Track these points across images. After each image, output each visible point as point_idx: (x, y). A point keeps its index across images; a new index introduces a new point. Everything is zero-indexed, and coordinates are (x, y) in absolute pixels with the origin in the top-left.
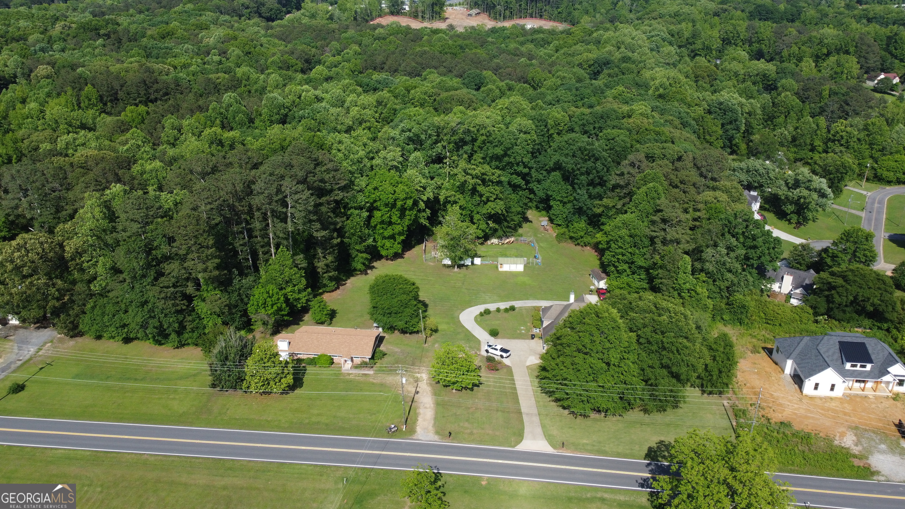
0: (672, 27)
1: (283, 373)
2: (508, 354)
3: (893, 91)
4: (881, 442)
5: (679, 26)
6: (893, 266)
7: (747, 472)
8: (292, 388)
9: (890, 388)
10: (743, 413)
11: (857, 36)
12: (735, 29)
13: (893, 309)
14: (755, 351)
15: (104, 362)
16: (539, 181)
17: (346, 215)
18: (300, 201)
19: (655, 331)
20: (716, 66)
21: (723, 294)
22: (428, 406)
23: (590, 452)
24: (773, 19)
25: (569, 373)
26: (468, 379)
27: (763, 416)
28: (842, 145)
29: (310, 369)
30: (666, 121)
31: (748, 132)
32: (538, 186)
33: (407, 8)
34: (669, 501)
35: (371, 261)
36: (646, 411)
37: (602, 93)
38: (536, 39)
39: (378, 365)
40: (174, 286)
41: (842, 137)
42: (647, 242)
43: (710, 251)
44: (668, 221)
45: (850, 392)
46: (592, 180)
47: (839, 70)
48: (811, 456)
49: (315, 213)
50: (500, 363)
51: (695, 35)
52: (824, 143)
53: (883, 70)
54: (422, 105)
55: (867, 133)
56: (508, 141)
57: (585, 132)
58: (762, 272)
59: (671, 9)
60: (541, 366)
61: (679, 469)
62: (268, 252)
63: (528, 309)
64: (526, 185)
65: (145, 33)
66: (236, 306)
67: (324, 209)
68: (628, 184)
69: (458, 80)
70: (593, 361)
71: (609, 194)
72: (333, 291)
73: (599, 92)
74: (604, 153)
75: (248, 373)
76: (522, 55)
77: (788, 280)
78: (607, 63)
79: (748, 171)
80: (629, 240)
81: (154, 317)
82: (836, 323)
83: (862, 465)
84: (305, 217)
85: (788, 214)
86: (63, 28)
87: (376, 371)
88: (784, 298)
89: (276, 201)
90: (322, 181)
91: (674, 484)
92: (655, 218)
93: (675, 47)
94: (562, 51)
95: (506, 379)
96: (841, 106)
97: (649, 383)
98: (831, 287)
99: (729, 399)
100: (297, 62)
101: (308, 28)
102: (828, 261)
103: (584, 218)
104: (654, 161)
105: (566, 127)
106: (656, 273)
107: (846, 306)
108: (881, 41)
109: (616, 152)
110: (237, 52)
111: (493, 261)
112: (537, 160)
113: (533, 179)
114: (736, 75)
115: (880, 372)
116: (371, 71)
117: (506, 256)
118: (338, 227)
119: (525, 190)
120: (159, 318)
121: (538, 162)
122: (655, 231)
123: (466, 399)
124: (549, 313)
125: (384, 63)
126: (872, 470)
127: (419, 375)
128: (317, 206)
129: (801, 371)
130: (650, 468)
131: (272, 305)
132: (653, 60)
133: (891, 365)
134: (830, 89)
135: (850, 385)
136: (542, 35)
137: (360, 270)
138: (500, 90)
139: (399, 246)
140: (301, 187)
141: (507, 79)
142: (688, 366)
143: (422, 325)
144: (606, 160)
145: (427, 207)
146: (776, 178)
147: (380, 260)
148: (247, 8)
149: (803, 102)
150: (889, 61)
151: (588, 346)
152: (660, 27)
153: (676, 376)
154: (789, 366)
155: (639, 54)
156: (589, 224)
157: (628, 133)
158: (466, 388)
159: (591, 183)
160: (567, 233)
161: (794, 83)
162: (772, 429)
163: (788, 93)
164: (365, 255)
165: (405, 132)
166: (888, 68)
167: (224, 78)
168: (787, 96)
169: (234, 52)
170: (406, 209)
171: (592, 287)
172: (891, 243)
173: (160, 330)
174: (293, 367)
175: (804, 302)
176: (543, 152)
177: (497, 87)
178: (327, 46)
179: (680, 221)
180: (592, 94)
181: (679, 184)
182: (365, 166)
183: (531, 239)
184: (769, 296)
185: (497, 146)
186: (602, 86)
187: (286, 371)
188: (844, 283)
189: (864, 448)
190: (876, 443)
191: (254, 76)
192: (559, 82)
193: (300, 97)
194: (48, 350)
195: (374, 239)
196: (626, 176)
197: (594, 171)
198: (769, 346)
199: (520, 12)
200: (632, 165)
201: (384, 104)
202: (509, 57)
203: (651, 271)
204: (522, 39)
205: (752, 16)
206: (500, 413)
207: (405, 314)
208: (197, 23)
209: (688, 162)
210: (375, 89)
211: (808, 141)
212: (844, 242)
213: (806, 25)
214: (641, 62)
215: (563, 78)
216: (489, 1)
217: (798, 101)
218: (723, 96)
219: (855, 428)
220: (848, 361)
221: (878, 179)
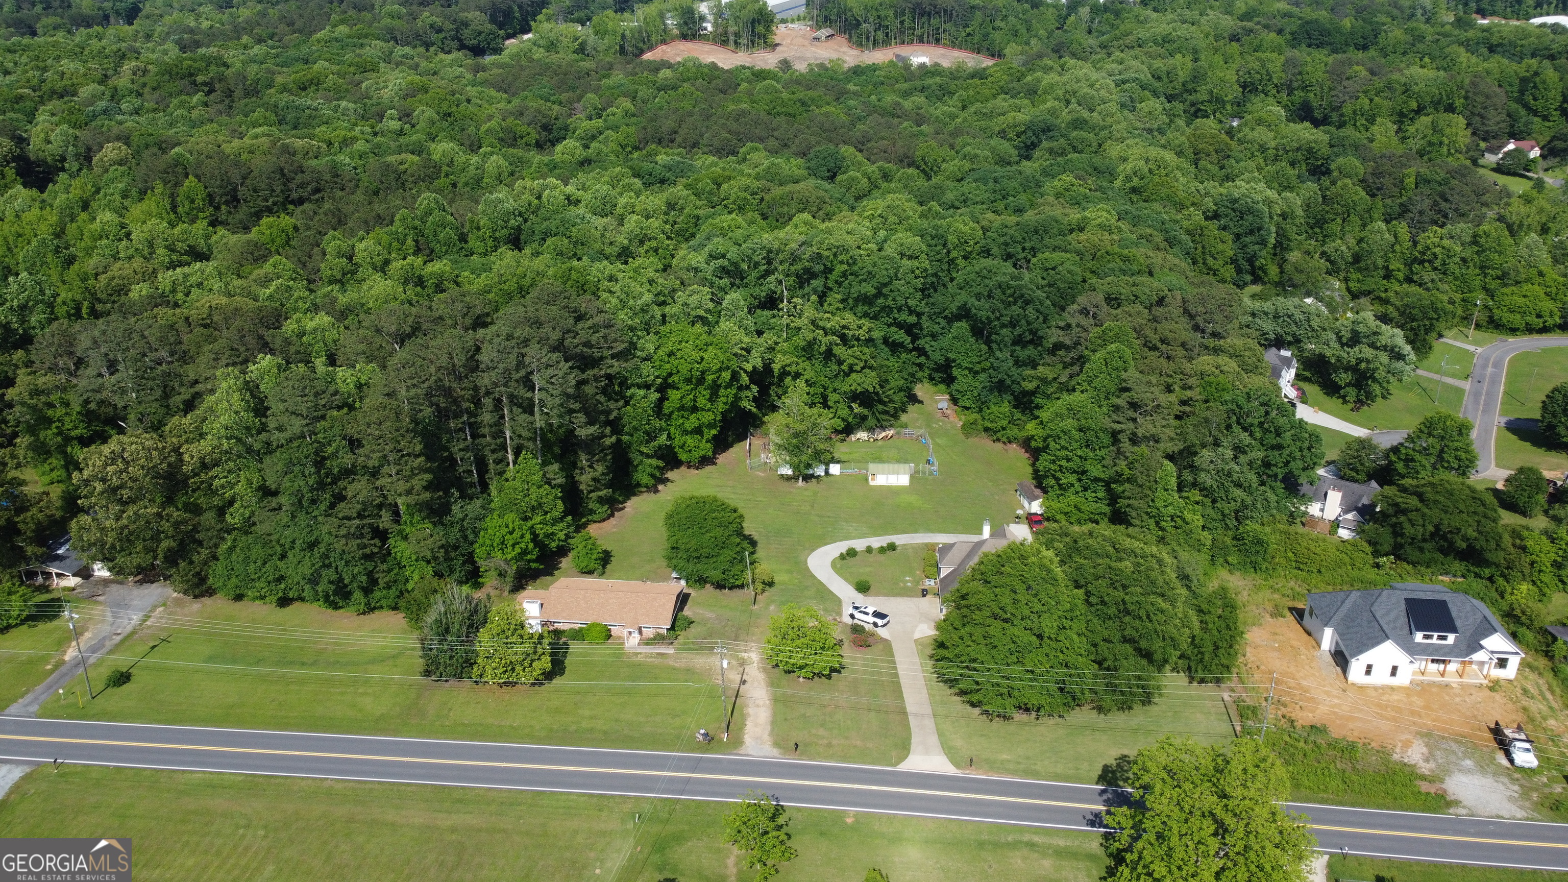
0: (1158, 64)
1: (535, 653)
2: (885, 621)
3: (1529, 171)
4: (1466, 756)
5: (1171, 61)
6: (1506, 473)
7: (1245, 798)
8: (549, 676)
9: (1485, 672)
10: (1253, 712)
11: (1467, 81)
12: (1263, 66)
13: (1498, 545)
14: (1276, 613)
15: (251, 637)
16: (934, 336)
17: (623, 397)
18: (553, 380)
19: (1113, 585)
20: (1230, 133)
21: (1228, 521)
22: (761, 703)
23: (1014, 773)
24: (1331, 44)
25: (980, 651)
26: (823, 662)
27: (1284, 717)
28: (1435, 269)
29: (575, 647)
30: (1141, 237)
31: (1282, 247)
32: (933, 343)
33: (710, 27)
34: (1131, 845)
35: (662, 470)
36: (1100, 709)
37: (1038, 186)
38: (929, 86)
39: (681, 640)
40: (360, 516)
41: (1435, 256)
42: (1106, 439)
43: (1206, 454)
44: (1139, 407)
45: (1422, 678)
46: (1020, 336)
47: (1435, 139)
48: (1354, 778)
49: (576, 398)
50: (873, 635)
51: (1197, 77)
52: (1405, 265)
53: (1514, 135)
54: (741, 209)
55: (1476, 249)
56: (885, 272)
57: (1008, 257)
58: (1292, 486)
59: (1157, 30)
60: (936, 640)
61: (1142, 797)
62: (502, 461)
63: (916, 549)
64: (913, 342)
65: (273, 80)
66: (456, 548)
67: (589, 390)
68: (1077, 343)
69: (800, 161)
70: (1016, 633)
71: (1048, 359)
72: (604, 520)
73: (1032, 185)
74: (1039, 293)
75: (481, 654)
76: (904, 116)
77: (1335, 499)
78: (1047, 130)
79: (1276, 317)
80: (1077, 437)
81: (329, 566)
82: (1409, 568)
83: (1433, 791)
84: (561, 405)
85: (1340, 388)
86: (135, 74)
87: (678, 649)
88: (1328, 528)
89: (517, 381)
90: (588, 344)
91: (1137, 819)
92: (1119, 401)
93: (1163, 99)
94: (972, 109)
95: (882, 661)
96: (1436, 203)
97: (1105, 665)
98: (1400, 510)
99: (1233, 690)
100: (529, 130)
101: (545, 68)
102: (1400, 466)
103: (1008, 397)
104: (1119, 305)
105: (977, 247)
106: (1121, 489)
107: (1424, 540)
108: (1510, 85)
109: (1059, 289)
110: (429, 113)
111: (860, 469)
112: (932, 300)
113: (925, 332)
114: (1263, 149)
115: (1469, 646)
116: (653, 146)
117: (880, 460)
118: (612, 417)
119: (911, 351)
120: (337, 568)
121: (933, 304)
122: (1119, 422)
123: (819, 691)
124: (950, 555)
125: (676, 132)
126: (1448, 799)
127: (745, 655)
128: (580, 383)
129: (1347, 646)
130: (1105, 797)
131: (513, 546)
132: (1124, 125)
133: (1486, 636)
134: (1418, 175)
135: (1423, 667)
136: (938, 79)
137: (647, 487)
138: (869, 179)
139: (709, 445)
140: (555, 356)
141: (880, 159)
142: (1164, 639)
143: (748, 575)
144: (1042, 304)
145: (752, 381)
146: (1324, 330)
147: (678, 468)
148: (439, 31)
149: (1373, 196)
150: (1523, 120)
151: (1009, 608)
152: (1135, 63)
153: (1147, 655)
154: (1328, 637)
155: (1100, 113)
156: (1015, 407)
157: (1078, 258)
158: (820, 675)
159: (1018, 341)
160: (980, 422)
161: (1358, 164)
162: (1296, 736)
163: (1348, 181)
164: (654, 462)
165: (717, 259)
166: (1521, 132)
167: (413, 163)
168: (1345, 185)
169: (424, 113)
170: (720, 386)
171: (1020, 512)
172: (1509, 434)
173: (338, 586)
174: (550, 644)
175: (1358, 533)
176: (940, 288)
177: (865, 175)
178: (579, 101)
179: (1158, 406)
180: (1021, 189)
181: (1159, 344)
182: (653, 317)
183: (922, 431)
184: (1303, 524)
185: (865, 280)
186: (1039, 173)
187: (540, 650)
188: (1419, 505)
189: (1439, 766)
190: (1458, 758)
191: (461, 157)
192: (967, 166)
193: (539, 197)
194: (161, 618)
195: (669, 435)
196: (1076, 330)
197: (1023, 322)
198: (1300, 606)
199: (902, 33)
200: (1084, 312)
201: (678, 207)
202: (883, 120)
203: (1113, 486)
204: (905, 86)
205: (1295, 41)
206: (873, 714)
207: (721, 558)
208: (357, 59)
209: (1174, 308)
210: (663, 181)
211: (1380, 262)
212: (1424, 436)
213: (1386, 56)
214: (1103, 128)
215: (973, 158)
216: (849, 14)
217: (1363, 193)
218: (1239, 188)
219: (1427, 735)
220: (1419, 629)
221: (1494, 325)
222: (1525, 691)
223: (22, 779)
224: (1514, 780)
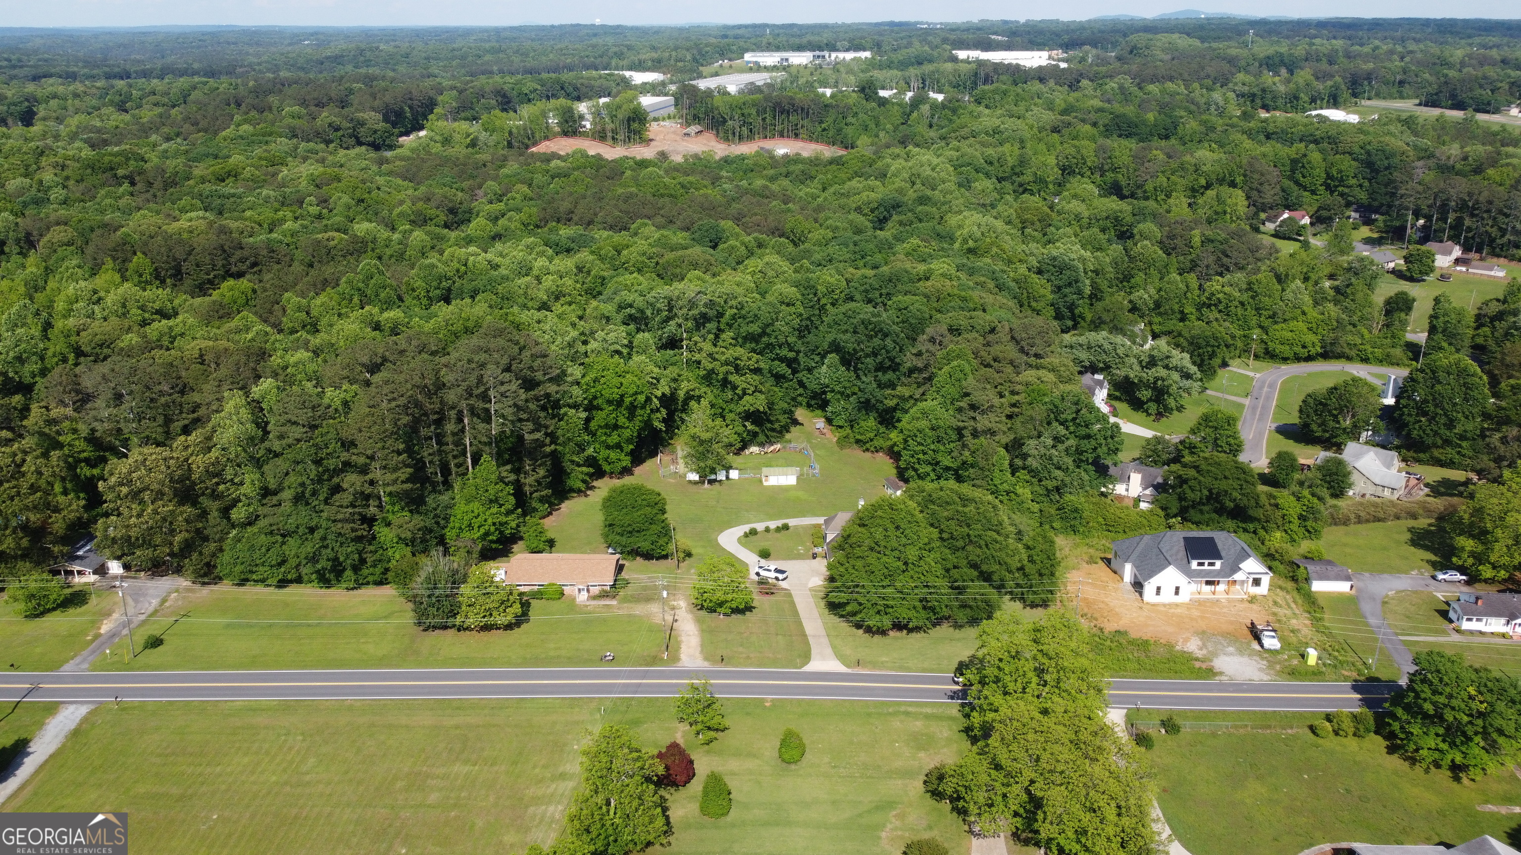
0: (990, 151)
1: (507, 601)
2: (784, 575)
3: (1300, 235)
4: (1230, 644)
5: (1000, 149)
8: (517, 624)
9: (1245, 589)
11: (1245, 161)
12: (1078, 152)
13: (1258, 505)
14: (1091, 561)
16: (810, 370)
17: (558, 415)
18: (506, 394)
19: (960, 524)
20: (1051, 206)
21: (1051, 496)
22: (691, 633)
23: (892, 669)
24: (1137, 134)
26: (739, 601)
27: (1095, 626)
28: (1220, 311)
29: (533, 602)
30: (976, 283)
31: (1095, 296)
32: (809, 376)
33: (588, 126)
35: (591, 478)
36: (955, 625)
37: (890, 248)
38: (793, 172)
39: (622, 594)
41: (1220, 301)
42: (953, 435)
43: (1033, 443)
44: (978, 407)
45: (1198, 596)
46: (881, 363)
47: (1219, 209)
48: (1146, 660)
49: (525, 410)
50: (776, 587)
51: (1023, 162)
52: (1197, 309)
53: (1288, 207)
54: (640, 271)
55: (1251, 294)
56: (767, 315)
57: (869, 301)
58: (1102, 471)
59: (989, 124)
62: (463, 465)
63: (806, 528)
64: (793, 374)
65: (191, 173)
66: (430, 531)
68: (926, 367)
69: (685, 234)
70: (888, 561)
71: (904, 380)
72: (546, 516)
73: (886, 247)
74: (894, 327)
75: (463, 604)
76: (773, 196)
77: (1136, 478)
78: (896, 206)
79: (1089, 348)
80: (930, 434)
82: (1190, 523)
83: (1203, 667)
84: (513, 415)
85: (1144, 403)
87: (620, 600)
88: (1132, 502)
89: (477, 396)
90: (530, 369)
92: (961, 404)
93: (994, 180)
94: (832, 190)
95: (784, 602)
96: (1219, 259)
98: (1183, 481)
100: (437, 213)
101: (445, 161)
102: (1185, 452)
103: (873, 414)
104: (960, 334)
105: (843, 295)
106: (966, 474)
107: (1202, 503)
108: (1283, 165)
109: (911, 324)
110: (346, 199)
111: (755, 474)
112: (806, 340)
113: (802, 367)
114: (1078, 218)
115: (1231, 569)
116: (554, 224)
117: (771, 467)
118: (550, 430)
119: (791, 381)
120: (333, 548)
121: (808, 343)
122: (962, 421)
123: (737, 623)
124: (833, 524)
125: (572, 212)
126: (1215, 671)
127: (675, 603)
129: (1142, 575)
131: (479, 527)
132: (961, 201)
133: (1243, 561)
134: (1204, 236)
135: (1198, 588)
136: (800, 166)
137: (578, 491)
138: (747, 247)
139: (628, 458)
141: (755, 231)
143: (672, 547)
144: (897, 336)
145: (662, 405)
146: (1128, 356)
147: (602, 477)
148: (337, 129)
149: (1169, 254)
150: (1295, 194)
152: (970, 151)
153: (989, 580)
154: (1128, 571)
155: (941, 191)
156: (881, 423)
157: (925, 300)
158: (736, 612)
159: (880, 368)
160: (852, 436)
161: (1156, 229)
162: (1104, 638)
163: (1146, 242)
164: (584, 469)
165: (625, 308)
166: (1294, 204)
167: (341, 239)
168: (1146, 246)
169: (342, 199)
170: (636, 407)
172: (1277, 434)
173: (333, 565)
174: (516, 597)
175: (1154, 503)
176: (814, 330)
177: (743, 243)
178: (480, 187)
179: (992, 406)
180: (877, 250)
181: (992, 363)
182: (579, 350)
183: (803, 445)
184: (1110, 499)
185: (752, 322)
186: (891, 239)
187: (511, 600)
188: (1196, 475)
189: (1209, 652)
190: (1224, 646)
191: (382, 235)
192: (830, 235)
193: (465, 264)
194: (177, 600)
195: (595, 448)
196: (925, 355)
197: (883, 351)
198: (1108, 555)
199: (765, 128)
200: (932, 340)
201: (585, 270)
202: (754, 200)
204: (772, 172)
205: (1107, 132)
206: (780, 637)
207: (651, 532)
208: (266, 154)
209: (1003, 334)
210: (568, 251)
211: (1176, 307)
212: (1202, 428)
213: (1185, 144)
214: (944, 204)
215: (835, 229)
216: (716, 112)
217: (1160, 252)
218: (1058, 248)
219: (1202, 634)
220: (1194, 558)
221: (1270, 355)
222: (1275, 603)
223: (89, 713)
224: (1263, 658)
